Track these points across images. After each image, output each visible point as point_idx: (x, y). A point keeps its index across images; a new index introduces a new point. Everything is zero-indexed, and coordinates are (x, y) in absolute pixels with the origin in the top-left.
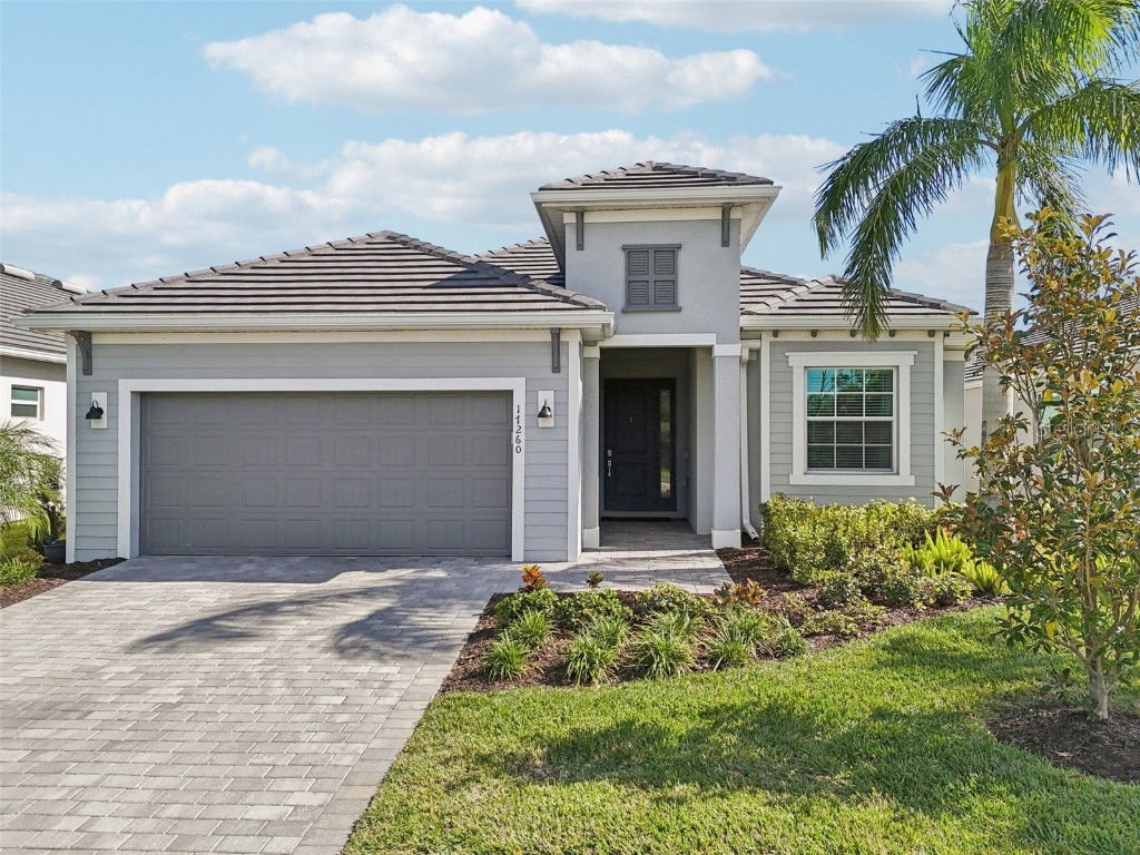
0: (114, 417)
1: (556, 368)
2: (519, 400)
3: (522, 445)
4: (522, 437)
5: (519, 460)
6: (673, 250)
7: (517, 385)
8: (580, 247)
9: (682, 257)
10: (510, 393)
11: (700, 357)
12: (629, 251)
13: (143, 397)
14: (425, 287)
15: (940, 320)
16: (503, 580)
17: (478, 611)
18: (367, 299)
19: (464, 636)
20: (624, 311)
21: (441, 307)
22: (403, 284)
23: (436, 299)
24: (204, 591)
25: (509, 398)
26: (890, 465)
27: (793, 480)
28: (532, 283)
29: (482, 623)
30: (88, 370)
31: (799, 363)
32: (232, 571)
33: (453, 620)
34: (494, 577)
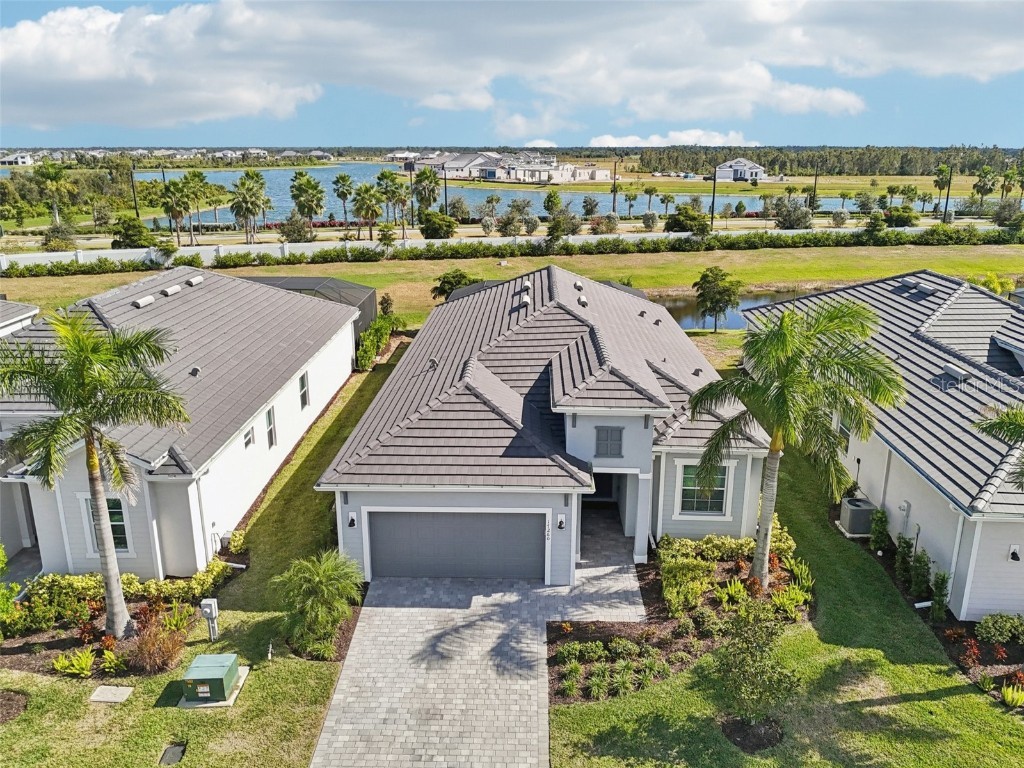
0: (360, 522)
1: (566, 504)
2: (549, 519)
3: (551, 537)
4: (550, 534)
5: (548, 544)
6: (620, 430)
7: (548, 512)
8: (574, 426)
9: (625, 433)
10: (545, 515)
11: (630, 480)
12: (599, 429)
13: (371, 514)
14: (501, 456)
15: (751, 451)
16: (547, 608)
17: (545, 639)
18: (477, 470)
19: (545, 661)
20: (595, 456)
21: (514, 480)
22: (489, 451)
23: (510, 471)
24: (424, 618)
25: (544, 516)
26: (721, 510)
27: (674, 518)
28: (553, 457)
29: (549, 650)
30: (346, 502)
31: (680, 463)
32: (425, 596)
33: (537, 647)
34: (542, 604)
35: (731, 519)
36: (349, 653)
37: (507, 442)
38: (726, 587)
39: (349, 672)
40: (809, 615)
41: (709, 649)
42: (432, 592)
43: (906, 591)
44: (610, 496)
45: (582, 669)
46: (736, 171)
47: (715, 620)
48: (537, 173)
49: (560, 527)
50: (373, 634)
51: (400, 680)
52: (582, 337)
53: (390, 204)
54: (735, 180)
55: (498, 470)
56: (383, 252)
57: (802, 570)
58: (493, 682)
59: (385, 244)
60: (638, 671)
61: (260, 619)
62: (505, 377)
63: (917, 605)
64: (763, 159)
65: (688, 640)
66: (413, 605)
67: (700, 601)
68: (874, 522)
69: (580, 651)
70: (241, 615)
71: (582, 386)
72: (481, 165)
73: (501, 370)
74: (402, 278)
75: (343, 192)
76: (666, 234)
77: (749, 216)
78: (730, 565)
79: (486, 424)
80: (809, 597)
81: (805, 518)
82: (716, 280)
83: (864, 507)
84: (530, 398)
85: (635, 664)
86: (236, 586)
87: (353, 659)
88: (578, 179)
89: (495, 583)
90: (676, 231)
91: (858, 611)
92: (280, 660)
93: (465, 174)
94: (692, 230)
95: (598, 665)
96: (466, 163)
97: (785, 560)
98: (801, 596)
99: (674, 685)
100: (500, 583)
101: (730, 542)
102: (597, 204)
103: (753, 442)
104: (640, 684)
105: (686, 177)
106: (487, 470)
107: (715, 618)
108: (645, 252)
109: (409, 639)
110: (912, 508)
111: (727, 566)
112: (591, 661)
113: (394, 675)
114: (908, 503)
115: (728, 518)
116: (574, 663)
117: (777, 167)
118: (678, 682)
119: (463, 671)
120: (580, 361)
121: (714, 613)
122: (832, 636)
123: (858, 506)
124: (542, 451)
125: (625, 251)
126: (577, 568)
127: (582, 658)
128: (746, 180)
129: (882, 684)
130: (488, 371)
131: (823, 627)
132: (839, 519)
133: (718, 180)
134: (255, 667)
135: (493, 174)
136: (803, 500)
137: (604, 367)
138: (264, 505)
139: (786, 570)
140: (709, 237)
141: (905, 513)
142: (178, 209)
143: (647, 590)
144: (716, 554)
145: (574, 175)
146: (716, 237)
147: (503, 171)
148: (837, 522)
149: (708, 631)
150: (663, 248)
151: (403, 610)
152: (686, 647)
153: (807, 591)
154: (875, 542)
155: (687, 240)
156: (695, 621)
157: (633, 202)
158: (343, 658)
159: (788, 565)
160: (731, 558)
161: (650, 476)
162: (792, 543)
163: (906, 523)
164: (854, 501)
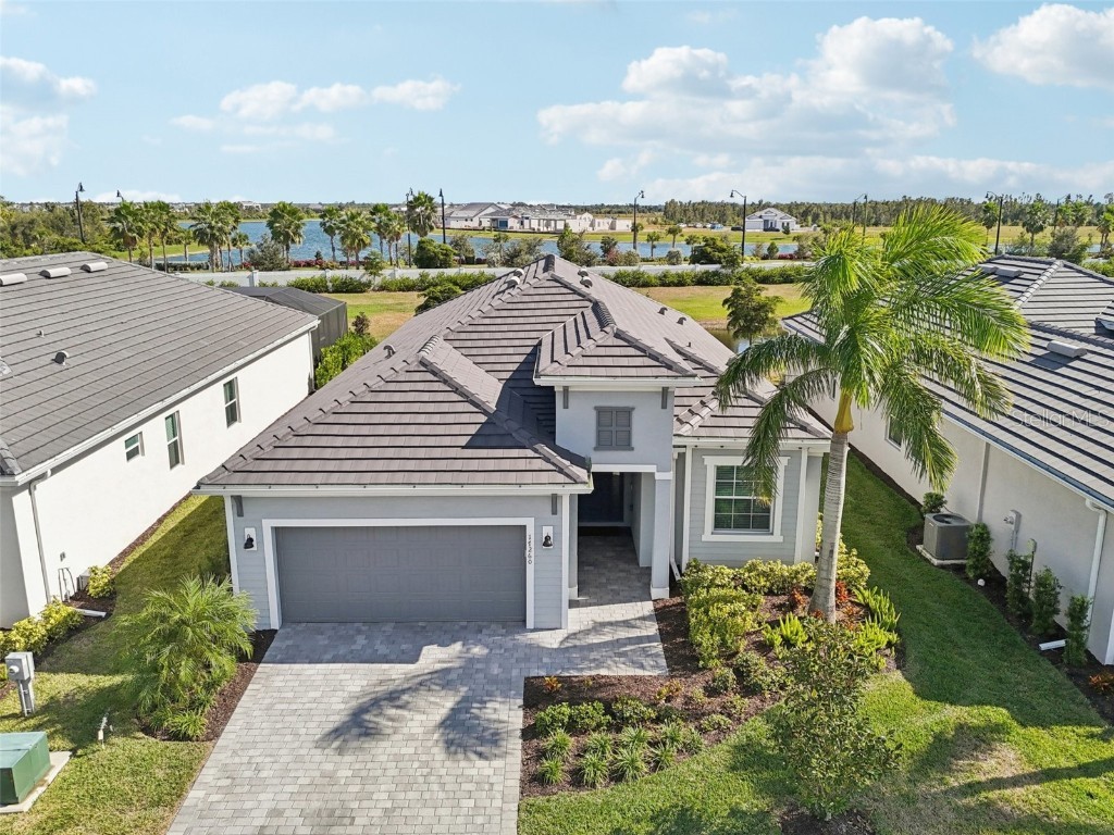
0: (261, 542)
1: (554, 512)
2: (530, 531)
3: (533, 559)
4: (532, 554)
5: (530, 569)
6: (628, 411)
7: (529, 523)
8: (566, 406)
9: (635, 415)
10: (525, 528)
11: (643, 481)
12: (600, 411)
13: (277, 531)
14: (463, 447)
15: (806, 442)
16: (527, 659)
17: (520, 702)
18: (427, 465)
19: (519, 733)
20: (595, 449)
21: (480, 477)
22: (447, 441)
23: (474, 465)
24: (348, 677)
25: (523, 528)
26: (768, 528)
27: (704, 538)
28: (537, 446)
29: (525, 717)
30: (240, 513)
31: (712, 463)
32: (353, 647)
33: (509, 714)
34: (520, 654)
35: (781, 539)
36: (227, 728)
37: (473, 430)
38: (779, 625)
39: (222, 756)
40: (897, 660)
41: (758, 711)
42: (364, 642)
43: (1024, 629)
44: (621, 519)
45: (571, 741)
46: (766, 222)
47: (766, 672)
48: (553, 222)
49: (546, 544)
50: (269, 701)
51: (299, 765)
52: (583, 313)
53: (384, 241)
54: (765, 230)
55: (458, 465)
56: (370, 281)
57: (880, 602)
58: (438, 765)
59: (371, 273)
60: (653, 744)
61: (107, 684)
62: (480, 359)
63: (1044, 646)
64: (795, 211)
65: (725, 699)
66: (334, 661)
67: (743, 644)
68: (969, 541)
69: (570, 717)
70: (81, 680)
71: (576, 351)
72: (491, 214)
73: (474, 351)
74: (389, 308)
75: (330, 227)
76: (692, 266)
77: (782, 258)
78: (782, 599)
79: (445, 407)
80: (894, 637)
81: (877, 543)
82: (749, 295)
83: (955, 523)
84: (511, 384)
85: (650, 733)
86: (85, 640)
87: (233, 736)
88: (597, 229)
89: (457, 627)
90: (702, 264)
91: (964, 656)
92: (119, 741)
93: (475, 224)
94: (720, 263)
95: (595, 735)
96: (475, 212)
97: (857, 592)
98: (884, 637)
99: (707, 762)
100: (464, 628)
101: (782, 569)
102: (615, 244)
103: (810, 432)
104: (658, 762)
105: (713, 228)
106: (442, 465)
107: (765, 667)
108: (669, 285)
109: (322, 706)
110: (1023, 521)
111: (778, 600)
112: (584, 731)
113: (289, 759)
114: (1017, 513)
115: (777, 537)
116: (560, 734)
117: (810, 218)
118: (714, 758)
119: (395, 750)
120: (577, 332)
121: (762, 661)
122: (934, 688)
123: (947, 522)
124: (523, 441)
125: (646, 285)
126: (570, 607)
127: (572, 727)
128: (778, 230)
129: (1012, 755)
130: (457, 353)
131: (917, 677)
132: (921, 542)
133: (747, 231)
134: (79, 752)
135: (505, 223)
136: (872, 522)
137: (607, 329)
138: (155, 538)
139: (858, 605)
140: (740, 270)
141: (1013, 527)
142: (130, 234)
143: (668, 633)
144: (763, 583)
145: (592, 225)
146: (747, 270)
147: (516, 221)
148: (919, 547)
149: (756, 684)
150: (689, 281)
151: (319, 666)
152: (724, 707)
153: (889, 630)
154: (975, 567)
155: (716, 273)
156: (737, 672)
157: (655, 243)
158: (217, 736)
159: (860, 597)
160: (782, 590)
161: (670, 476)
162: (864, 568)
163: (1015, 539)
164: (941, 518)
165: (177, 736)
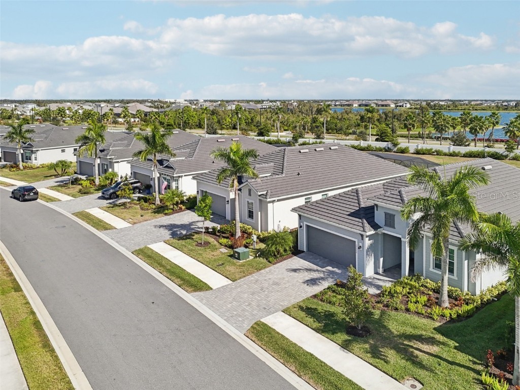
0: (303, 227)
1: (362, 239)
4: (357, 250)
5: (357, 254)
6: (394, 216)
8: (377, 210)
12: (386, 213)
14: (347, 215)
17: (333, 284)
18: (336, 217)
19: (324, 288)
20: (385, 225)
22: (345, 212)
24: (307, 265)
25: (355, 242)
26: (453, 273)
27: (430, 269)
28: (363, 219)
30: (300, 219)
36: (278, 264)
37: (353, 211)
39: (272, 268)
50: (289, 263)
51: (281, 274)
55: (342, 219)
58: (302, 286)
66: (309, 261)
79: (352, 204)
92: (262, 259)
106: (339, 218)
115: (455, 278)
124: (361, 217)
134: (255, 258)
151: (304, 261)
158: (275, 264)
165: (269, 262)
